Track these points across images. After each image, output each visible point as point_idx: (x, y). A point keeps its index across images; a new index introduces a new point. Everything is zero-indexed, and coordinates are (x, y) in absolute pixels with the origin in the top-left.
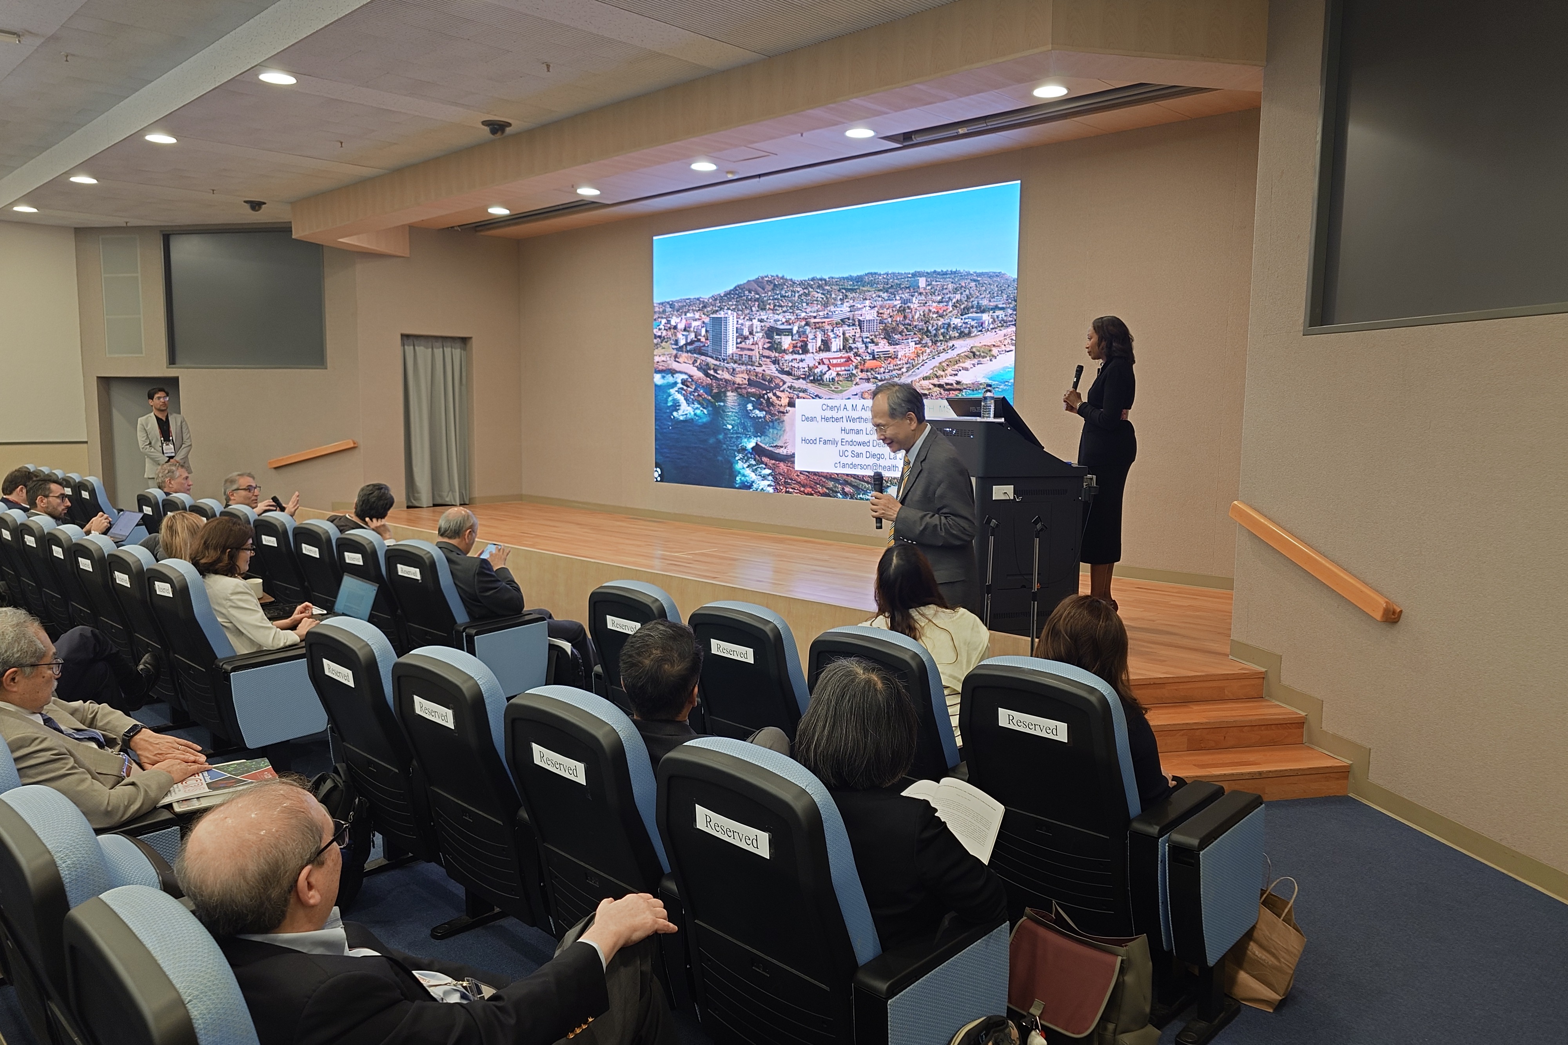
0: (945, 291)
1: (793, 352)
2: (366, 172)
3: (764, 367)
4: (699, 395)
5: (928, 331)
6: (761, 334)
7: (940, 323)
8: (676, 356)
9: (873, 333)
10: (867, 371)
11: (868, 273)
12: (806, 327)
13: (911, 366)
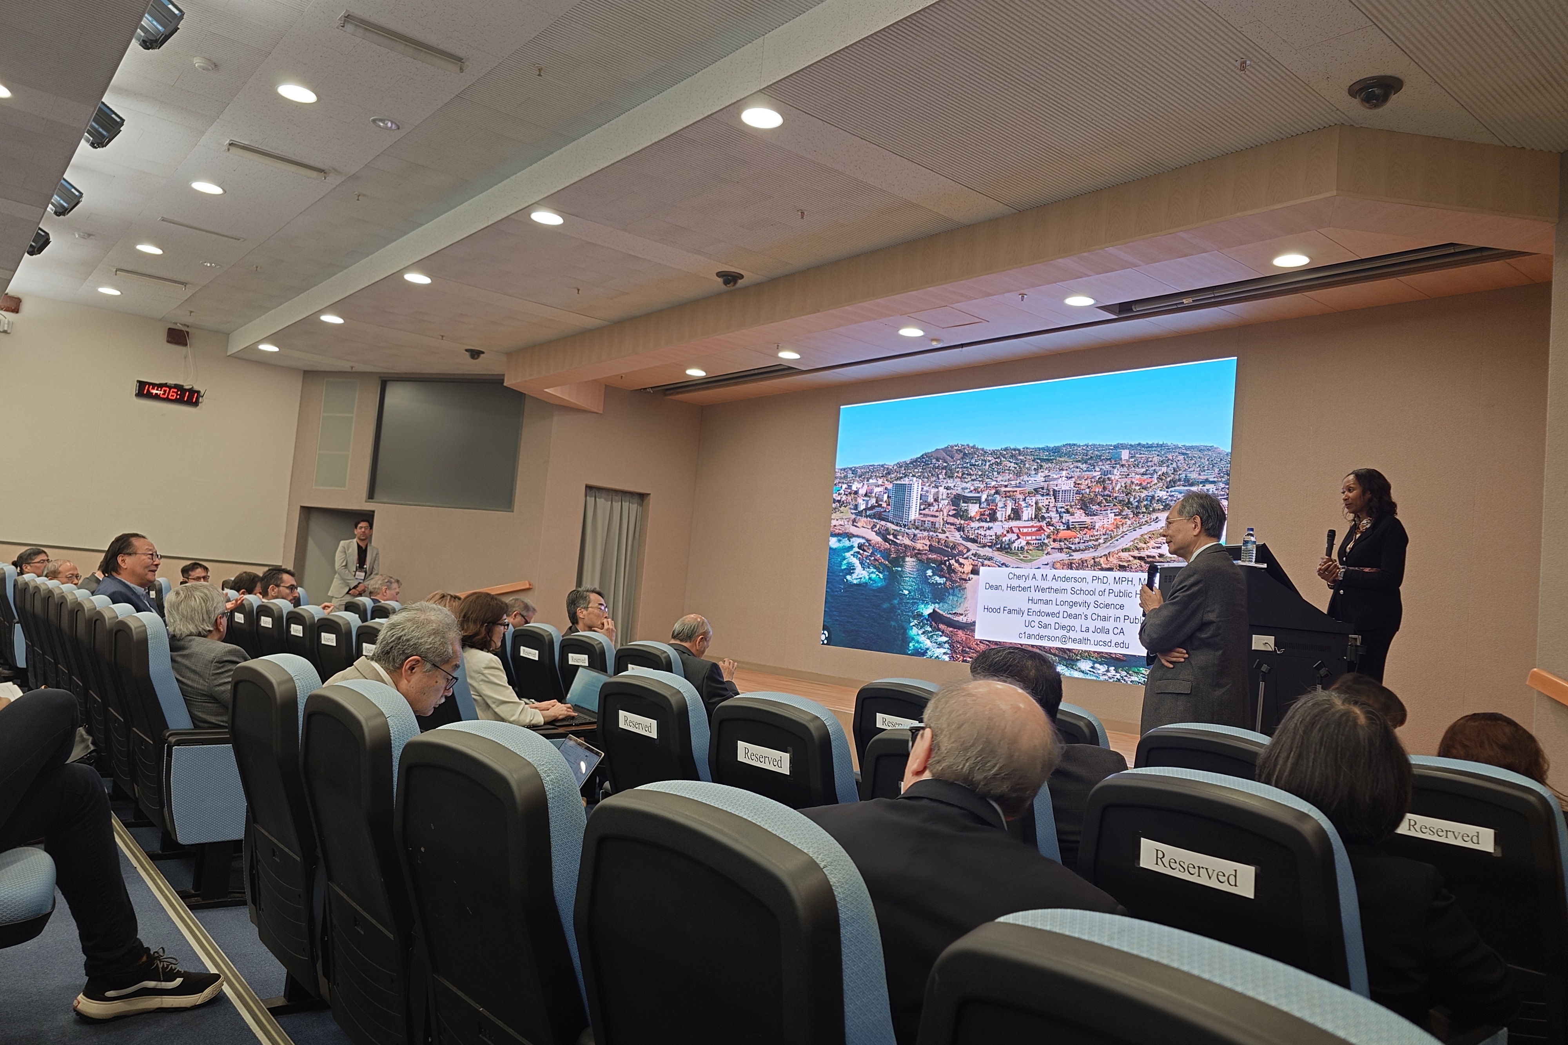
0: (1149, 464)
1: (980, 520)
3: (947, 534)
4: (875, 560)
5: (1129, 502)
6: (947, 501)
7: (1143, 495)
8: (854, 521)
9: (1069, 503)
10: (1060, 541)
11: (1066, 445)
12: (996, 496)
13: (1110, 537)
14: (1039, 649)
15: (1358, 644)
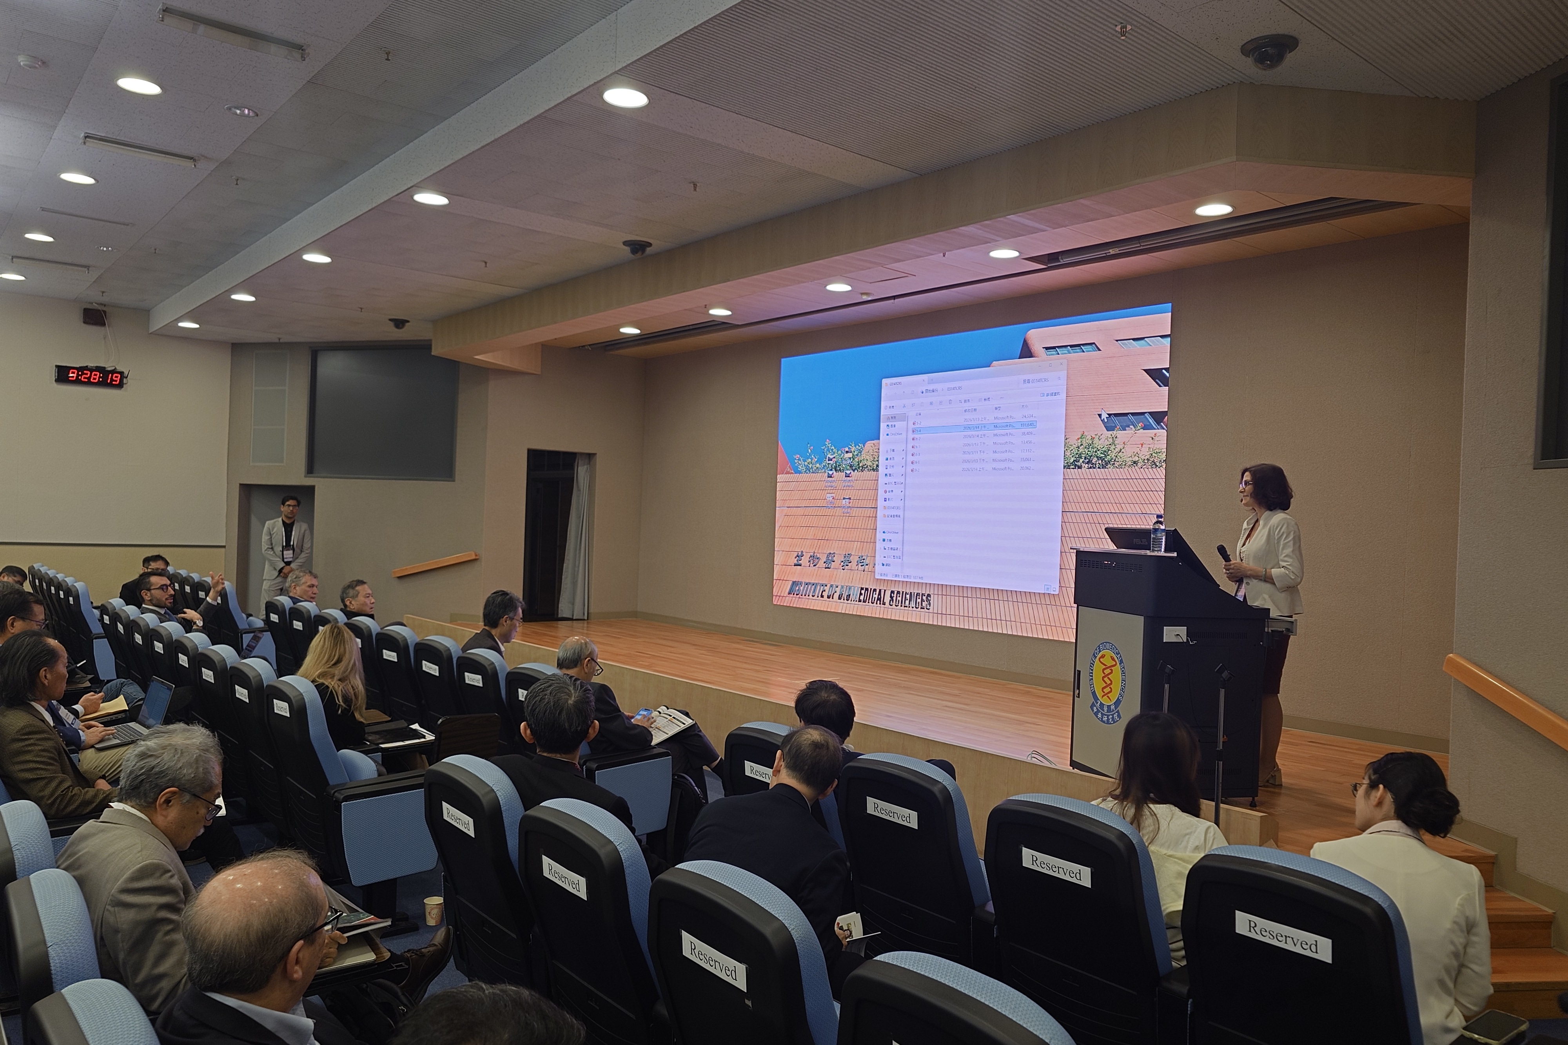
2: (506, 291)
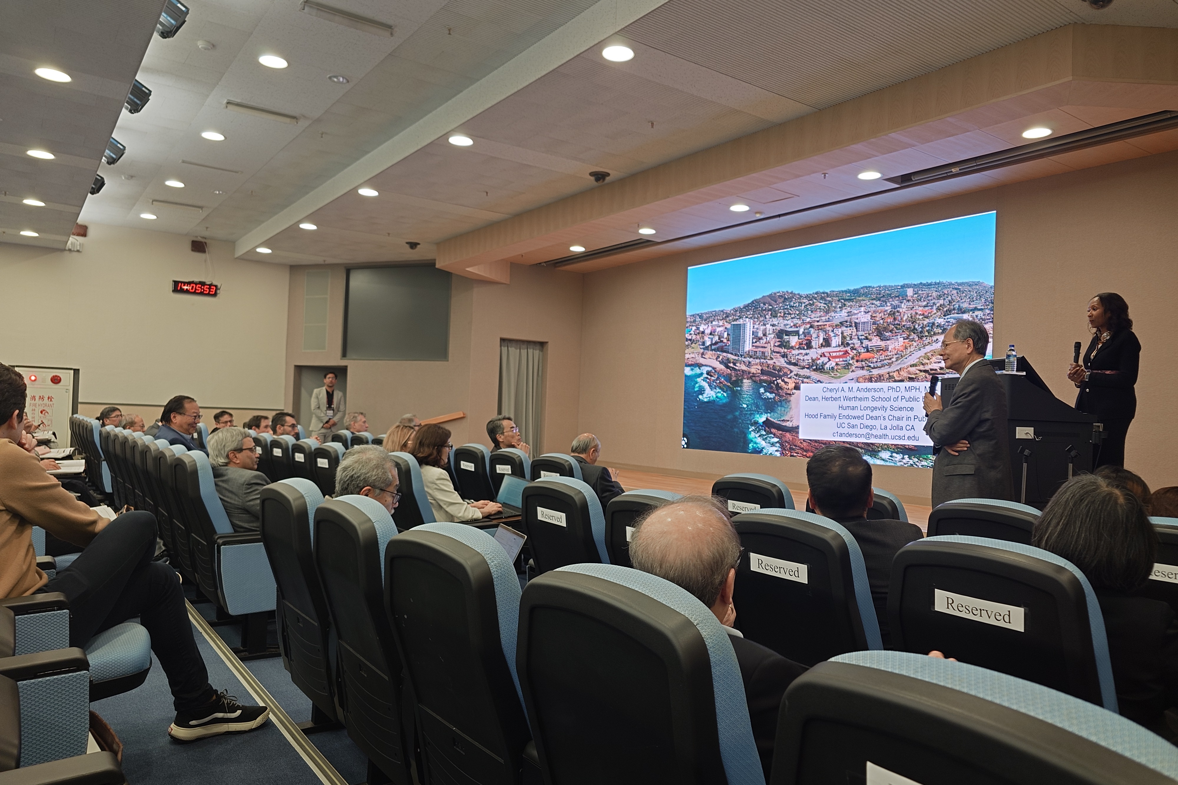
0: (929, 298)
1: (799, 348)
3: (774, 360)
4: (720, 382)
5: (915, 329)
6: (773, 335)
7: (925, 323)
8: (703, 354)
9: (867, 332)
10: (862, 361)
11: (863, 287)
12: (810, 329)
13: (900, 356)
14: (849, 444)
15: (1101, 430)
